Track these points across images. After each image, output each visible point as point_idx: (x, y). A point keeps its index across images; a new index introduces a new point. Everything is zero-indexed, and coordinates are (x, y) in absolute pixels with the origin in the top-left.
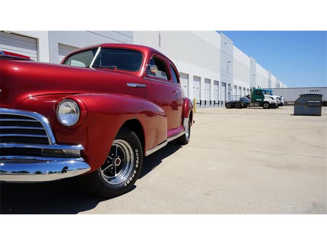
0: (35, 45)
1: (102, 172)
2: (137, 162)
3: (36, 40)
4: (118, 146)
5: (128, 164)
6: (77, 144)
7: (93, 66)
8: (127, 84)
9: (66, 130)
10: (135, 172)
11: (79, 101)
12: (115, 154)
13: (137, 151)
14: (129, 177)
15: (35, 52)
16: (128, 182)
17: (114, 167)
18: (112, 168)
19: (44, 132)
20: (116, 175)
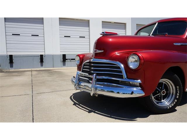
0: (124, 27)
1: (153, 97)
2: (178, 94)
3: (125, 24)
4: (164, 83)
5: (171, 95)
6: (137, 80)
7: (152, 35)
8: (174, 44)
9: (132, 71)
10: (176, 101)
11: (140, 55)
12: (162, 88)
13: (178, 87)
14: (171, 103)
15: (125, 31)
16: (171, 106)
17: (161, 96)
18: (160, 96)
19: (121, 72)
20: (162, 101)
